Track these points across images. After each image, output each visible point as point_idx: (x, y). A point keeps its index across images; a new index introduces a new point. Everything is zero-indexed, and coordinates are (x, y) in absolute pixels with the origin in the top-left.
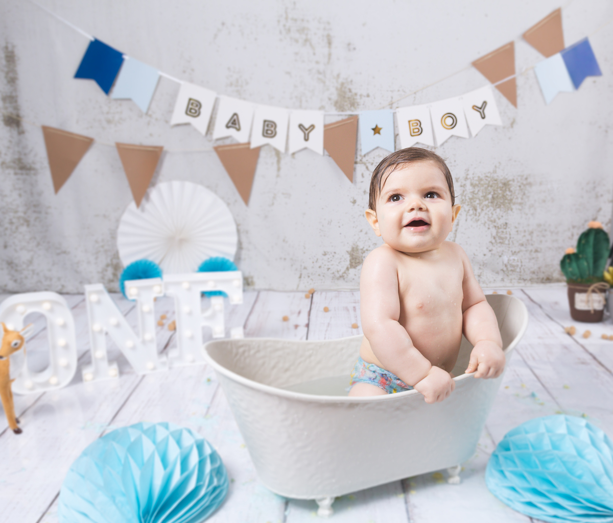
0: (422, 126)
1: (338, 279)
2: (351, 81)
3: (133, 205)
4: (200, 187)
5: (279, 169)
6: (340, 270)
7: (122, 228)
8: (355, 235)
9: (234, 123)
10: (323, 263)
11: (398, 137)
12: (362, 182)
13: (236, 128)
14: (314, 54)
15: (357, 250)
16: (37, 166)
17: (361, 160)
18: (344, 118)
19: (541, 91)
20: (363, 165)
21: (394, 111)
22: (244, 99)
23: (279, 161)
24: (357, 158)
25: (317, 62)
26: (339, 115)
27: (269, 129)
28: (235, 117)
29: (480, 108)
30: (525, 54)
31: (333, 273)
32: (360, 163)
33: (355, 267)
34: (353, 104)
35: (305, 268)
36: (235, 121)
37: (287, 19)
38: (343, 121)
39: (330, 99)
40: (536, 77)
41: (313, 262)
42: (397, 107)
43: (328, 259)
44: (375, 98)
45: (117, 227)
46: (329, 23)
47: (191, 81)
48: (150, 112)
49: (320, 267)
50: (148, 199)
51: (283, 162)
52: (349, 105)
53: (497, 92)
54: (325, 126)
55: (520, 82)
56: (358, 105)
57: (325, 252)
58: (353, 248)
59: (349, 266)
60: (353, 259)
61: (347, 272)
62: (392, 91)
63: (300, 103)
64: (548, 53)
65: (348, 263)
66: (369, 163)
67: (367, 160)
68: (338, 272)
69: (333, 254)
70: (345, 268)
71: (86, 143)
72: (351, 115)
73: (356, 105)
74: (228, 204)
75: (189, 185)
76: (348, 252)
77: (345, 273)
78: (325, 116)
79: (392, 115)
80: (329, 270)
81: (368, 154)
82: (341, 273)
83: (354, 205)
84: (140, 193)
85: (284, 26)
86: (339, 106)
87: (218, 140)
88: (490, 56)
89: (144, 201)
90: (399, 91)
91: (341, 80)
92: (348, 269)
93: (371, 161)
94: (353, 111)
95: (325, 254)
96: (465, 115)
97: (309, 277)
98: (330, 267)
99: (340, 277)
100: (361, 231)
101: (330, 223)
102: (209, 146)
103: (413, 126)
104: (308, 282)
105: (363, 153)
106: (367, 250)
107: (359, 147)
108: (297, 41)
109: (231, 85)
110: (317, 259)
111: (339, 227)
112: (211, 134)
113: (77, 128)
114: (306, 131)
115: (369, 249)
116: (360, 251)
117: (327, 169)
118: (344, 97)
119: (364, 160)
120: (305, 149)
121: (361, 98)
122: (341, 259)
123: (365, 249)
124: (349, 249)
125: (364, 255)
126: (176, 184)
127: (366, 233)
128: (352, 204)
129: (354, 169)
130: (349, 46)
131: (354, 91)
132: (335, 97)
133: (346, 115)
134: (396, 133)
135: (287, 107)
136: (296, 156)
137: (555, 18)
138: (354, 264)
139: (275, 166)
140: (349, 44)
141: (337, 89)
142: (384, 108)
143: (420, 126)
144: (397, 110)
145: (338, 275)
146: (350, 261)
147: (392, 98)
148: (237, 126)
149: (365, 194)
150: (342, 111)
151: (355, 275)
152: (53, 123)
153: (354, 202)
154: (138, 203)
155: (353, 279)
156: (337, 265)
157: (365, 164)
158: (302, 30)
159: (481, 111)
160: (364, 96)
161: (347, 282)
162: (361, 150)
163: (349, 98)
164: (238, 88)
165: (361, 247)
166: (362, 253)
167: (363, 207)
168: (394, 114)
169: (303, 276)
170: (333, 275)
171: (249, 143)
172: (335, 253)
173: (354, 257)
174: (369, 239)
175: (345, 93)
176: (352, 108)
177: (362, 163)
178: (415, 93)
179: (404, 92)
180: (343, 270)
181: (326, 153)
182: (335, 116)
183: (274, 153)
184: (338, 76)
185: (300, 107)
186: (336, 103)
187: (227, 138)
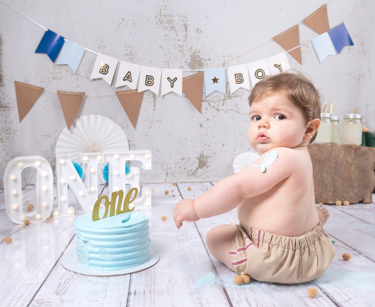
0: (243, 77)
1: (191, 176)
2: (199, 51)
3: (66, 129)
4: (106, 118)
5: (155, 105)
6: (192, 169)
7: (58, 143)
8: (202, 147)
9: (128, 77)
10: (181, 165)
11: (228, 84)
12: (206, 113)
13: (129, 81)
14: (177, 35)
15: (203, 157)
16: (10, 105)
17: (205, 99)
18: (195, 73)
19: (316, 54)
20: (207, 102)
21: (226, 69)
22: (135, 63)
23: (154, 101)
24: (203, 98)
25: (179, 40)
26: (191, 72)
27: (149, 80)
28: (129, 73)
29: (279, 66)
30: (305, 33)
31: (188, 171)
32: (204, 101)
33: (202, 168)
34: (201, 65)
35: (170, 168)
36: (129, 76)
37: (161, 15)
38: (194, 75)
39: (186, 62)
40: (313, 46)
41: (175, 164)
42: (227, 66)
43: (185, 162)
44: (214, 61)
45: (56, 143)
46: (186, 17)
47: (103, 53)
48: (78, 73)
49: (179, 167)
50: (75, 125)
51: (157, 101)
52: (198, 66)
53: (289, 55)
54: (183, 78)
55: (303, 49)
56: (203, 65)
57: (183, 158)
58: (200, 155)
59: (198, 167)
60: (200, 162)
61: (197, 171)
62: (224, 57)
63: (168, 64)
64: (320, 32)
65: (198, 165)
66: (210, 101)
67: (209, 99)
68: (191, 170)
69: (188, 159)
70: (196, 168)
71: (40, 91)
72: (199, 71)
73: (202, 65)
74: (123, 128)
75: (100, 117)
76: (197, 158)
77: (195, 171)
78: (183, 72)
79: (224, 71)
80: (186, 169)
81: (210, 95)
82: (193, 171)
83: (201, 128)
84: (71, 122)
85: (159, 19)
86: (192, 66)
87: (118, 88)
88: (284, 34)
89: (72, 127)
90: (228, 56)
91: (193, 51)
92: (197, 169)
93: (211, 100)
94: (200, 69)
95: (183, 159)
96: (270, 70)
97: (172, 174)
98: (185, 167)
99: (193, 174)
100: (206, 144)
101: (186, 139)
102: (113, 92)
103: (237, 77)
104: (172, 178)
105: (207, 94)
106: (209, 157)
107: (204, 91)
108: (167, 28)
109: (127, 54)
110: (178, 162)
111: (192, 142)
112: (114, 85)
113: (35, 82)
114: (172, 81)
115: (211, 156)
116: (205, 158)
117: (184, 105)
118: (195, 61)
119: (207, 99)
120: (171, 92)
121: (205, 61)
122: (193, 162)
123: (208, 156)
124: (198, 156)
125: (207, 160)
126: (92, 117)
127: (209, 146)
128: (200, 127)
129: (201, 105)
130: (198, 31)
131: (201, 57)
132: (189, 61)
133: (196, 72)
134: (227, 82)
135: (160, 68)
136: (165, 97)
137: (323, 10)
138: (201, 166)
139: (153, 103)
140: (198, 29)
141: (190, 56)
142: (219, 67)
143: (242, 77)
144: (228, 67)
145: (191, 173)
146: (199, 164)
147: (224, 60)
148: (130, 79)
149: (208, 121)
150: (194, 69)
151: (202, 173)
152: (21, 80)
153: (201, 126)
154: (69, 128)
155: (201, 176)
156: (191, 166)
157: (208, 102)
158: (169, 22)
159: (280, 67)
160: (207, 60)
161: (196, 177)
162: (205, 93)
163: (198, 61)
164: (131, 57)
165: (206, 155)
166: (207, 159)
167: (207, 129)
168: (226, 70)
169: (168, 174)
170: (187, 173)
171: (137, 90)
172: (189, 158)
173: (201, 161)
174: (211, 150)
175: (195, 58)
176: (200, 67)
177: (206, 101)
178: (238, 57)
179: (232, 57)
180: (194, 169)
181: (184, 95)
182: (190, 72)
183: (152, 95)
184: (191, 48)
185: (168, 67)
186: (190, 64)
187: (124, 86)
